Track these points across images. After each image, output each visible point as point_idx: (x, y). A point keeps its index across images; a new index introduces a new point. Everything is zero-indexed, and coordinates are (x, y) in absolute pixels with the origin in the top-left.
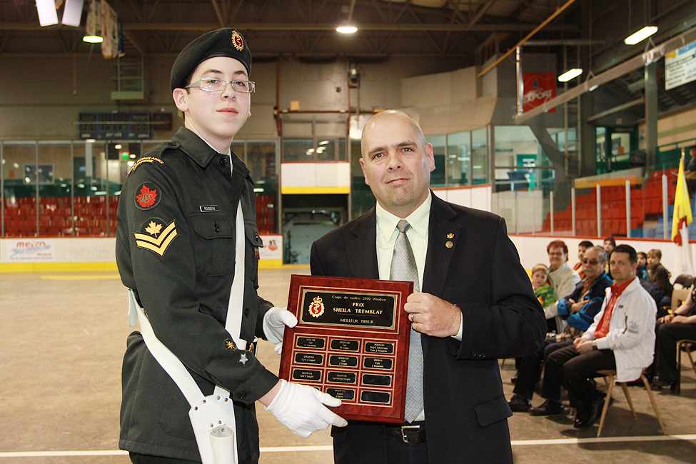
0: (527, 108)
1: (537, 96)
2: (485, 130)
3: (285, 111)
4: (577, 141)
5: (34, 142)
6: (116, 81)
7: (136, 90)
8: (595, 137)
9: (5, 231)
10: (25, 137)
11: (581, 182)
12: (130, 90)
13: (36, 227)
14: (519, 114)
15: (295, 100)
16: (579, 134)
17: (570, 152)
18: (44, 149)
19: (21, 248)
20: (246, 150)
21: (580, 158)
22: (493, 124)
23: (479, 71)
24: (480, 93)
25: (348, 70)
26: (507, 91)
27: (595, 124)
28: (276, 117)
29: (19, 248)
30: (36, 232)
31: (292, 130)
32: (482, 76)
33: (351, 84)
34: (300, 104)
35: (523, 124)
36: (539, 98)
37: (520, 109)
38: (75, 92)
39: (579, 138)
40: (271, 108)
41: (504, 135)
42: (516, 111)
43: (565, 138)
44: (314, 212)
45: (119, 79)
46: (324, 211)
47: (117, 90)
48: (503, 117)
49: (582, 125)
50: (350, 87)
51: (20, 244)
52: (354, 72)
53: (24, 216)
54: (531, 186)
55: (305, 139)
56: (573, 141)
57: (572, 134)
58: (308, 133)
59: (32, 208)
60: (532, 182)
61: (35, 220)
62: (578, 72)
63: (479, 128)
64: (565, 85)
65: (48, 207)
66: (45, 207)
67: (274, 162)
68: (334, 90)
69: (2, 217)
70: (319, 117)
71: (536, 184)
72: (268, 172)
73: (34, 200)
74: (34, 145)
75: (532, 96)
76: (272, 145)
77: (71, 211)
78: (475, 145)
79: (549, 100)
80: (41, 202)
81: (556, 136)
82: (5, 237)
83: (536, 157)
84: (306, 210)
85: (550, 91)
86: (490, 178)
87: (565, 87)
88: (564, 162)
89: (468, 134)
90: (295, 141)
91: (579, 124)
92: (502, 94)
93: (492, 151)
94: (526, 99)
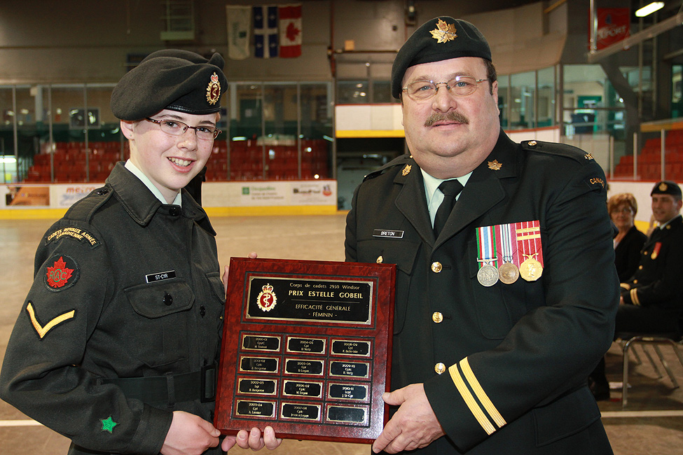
0: (601, 45)
1: (610, 33)
2: (552, 70)
3: (339, 51)
4: (652, 80)
5: (82, 85)
6: (165, 21)
7: (186, 29)
8: (671, 75)
9: (55, 177)
10: (72, 80)
11: (648, 127)
12: (178, 29)
13: (85, 173)
14: (593, 52)
15: (349, 39)
16: (655, 73)
17: (644, 92)
18: (92, 92)
19: (71, 194)
20: (299, 92)
21: (654, 98)
22: (562, 63)
23: (546, 6)
24: (546, 30)
25: (405, 7)
26: (579, 28)
27: (672, 62)
28: (330, 57)
29: (69, 193)
30: (86, 177)
31: (346, 71)
32: (549, 13)
33: (409, 22)
34: (356, 44)
35: (595, 63)
36: (612, 35)
37: (593, 47)
38: (129, 32)
39: (655, 77)
40: (325, 47)
41: (573, 73)
42: (589, 49)
43: (635, 77)
44: (365, 156)
45: (168, 18)
46: (375, 156)
47: (166, 30)
48: (573, 55)
49: (658, 63)
50: (407, 25)
51: (69, 190)
52: (412, 9)
53: (73, 161)
54: (595, 128)
55: (360, 80)
56: (646, 80)
57: (647, 73)
58: (364, 74)
59: (80, 152)
60: (595, 124)
61: (85, 165)
62: (660, 5)
63: (545, 67)
64: (641, 21)
65: (95, 152)
66: (93, 152)
67: (325, 104)
68: (390, 29)
69: (52, 162)
70: (375, 56)
71: (599, 127)
72: (318, 115)
73: (81, 144)
74: (82, 88)
75: (604, 33)
76: (324, 87)
77: (120, 156)
78: (540, 85)
79: (629, 35)
80: (89, 147)
81: (627, 74)
82: (54, 183)
83: (599, 99)
84: (358, 154)
85: (624, 28)
86: (558, 119)
87: (641, 24)
88: (637, 103)
89: (534, 74)
90: (349, 83)
91: (655, 62)
92: (571, 31)
93: (560, 91)
94: (598, 36)
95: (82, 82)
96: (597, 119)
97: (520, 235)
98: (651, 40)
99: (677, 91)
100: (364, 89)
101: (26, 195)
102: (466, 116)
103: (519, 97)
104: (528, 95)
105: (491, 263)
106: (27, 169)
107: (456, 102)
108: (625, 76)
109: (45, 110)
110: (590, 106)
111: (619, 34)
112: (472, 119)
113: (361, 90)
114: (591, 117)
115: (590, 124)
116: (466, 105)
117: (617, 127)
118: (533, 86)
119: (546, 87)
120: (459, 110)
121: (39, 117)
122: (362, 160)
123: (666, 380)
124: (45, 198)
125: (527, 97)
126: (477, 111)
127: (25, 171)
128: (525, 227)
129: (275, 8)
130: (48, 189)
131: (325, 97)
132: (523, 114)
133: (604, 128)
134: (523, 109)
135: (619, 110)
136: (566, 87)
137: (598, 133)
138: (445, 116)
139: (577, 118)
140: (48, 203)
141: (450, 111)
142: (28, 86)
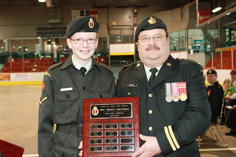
0: (200, 22)
1: (204, 18)
2: (184, 31)
3: (111, 25)
4: (218, 34)
5: (21, 39)
6: (50, 16)
7: (57, 19)
8: (225, 32)
9: (12, 70)
10: (18, 37)
11: (217, 50)
12: (55, 19)
13: (23, 69)
14: (198, 25)
15: (114, 21)
16: (219, 32)
17: (216, 38)
18: (25, 41)
21: (219, 40)
22: (188, 28)
23: (181, 9)
24: (182, 17)
25: (133, 10)
26: (193, 17)
27: (225, 28)
28: (108, 28)
31: (113, 32)
32: (183, 11)
34: (116, 23)
35: (199, 28)
36: (204, 19)
37: (198, 23)
38: (37, 20)
39: (219, 33)
40: (106, 24)
41: (191, 32)
42: (196, 23)
43: (213, 33)
44: (121, 62)
45: (51, 15)
46: (124, 62)
47: (50, 19)
48: (191, 26)
49: (220, 28)
50: (134, 16)
51: (17, 75)
52: (135, 11)
53: (18, 65)
54: (200, 51)
55: (118, 35)
56: (217, 34)
57: (217, 32)
58: (119, 33)
59: (21, 62)
60: (200, 49)
61: (22, 66)
62: (220, 8)
63: (182, 30)
64: (214, 14)
65: (26, 62)
66: (25, 62)
67: (106, 44)
68: (128, 18)
69: (11, 65)
70: (123, 27)
71: (201, 51)
72: (104, 48)
73: (21, 59)
74: (21, 40)
75: (202, 18)
76: (106, 38)
77: (35, 63)
78: (180, 36)
79: (210, 19)
80: (24, 60)
81: (210, 32)
82: (12, 73)
83: (201, 41)
84: (118, 61)
85: (208, 16)
86: (186, 48)
87: (214, 15)
88: (214, 42)
89: (178, 32)
90: (114, 36)
91: (219, 28)
92: (190, 17)
93: (187, 38)
94: (200, 19)
95: (21, 37)
96: (201, 47)
97: (179, 86)
98: (218, 20)
99: (228, 38)
100: (120, 38)
101: (2, 77)
102: (159, 47)
103: (174, 40)
104: (177, 40)
105: (170, 95)
106: (2, 68)
107: (156, 43)
108: (209, 33)
109: (9, 48)
110: (198, 43)
111: (207, 18)
112: (161, 48)
113: (119, 39)
114: (199, 47)
115: (198, 49)
116: (159, 43)
117: (208, 50)
118: (178, 37)
119: (183, 37)
120: (157, 45)
121: (7, 50)
122: (120, 63)
123: (215, 138)
124: (9, 78)
125: (176, 41)
126: (163, 46)
127: (2, 69)
128: (181, 84)
129: (88, 11)
130: (10, 75)
131: (106, 41)
132: (175, 46)
133: (203, 51)
134: (175, 45)
135: (208, 44)
136: (189, 37)
137: (201, 52)
138: (153, 47)
139: (194, 48)
140: (10, 80)
141: (154, 46)
142: (2, 39)
